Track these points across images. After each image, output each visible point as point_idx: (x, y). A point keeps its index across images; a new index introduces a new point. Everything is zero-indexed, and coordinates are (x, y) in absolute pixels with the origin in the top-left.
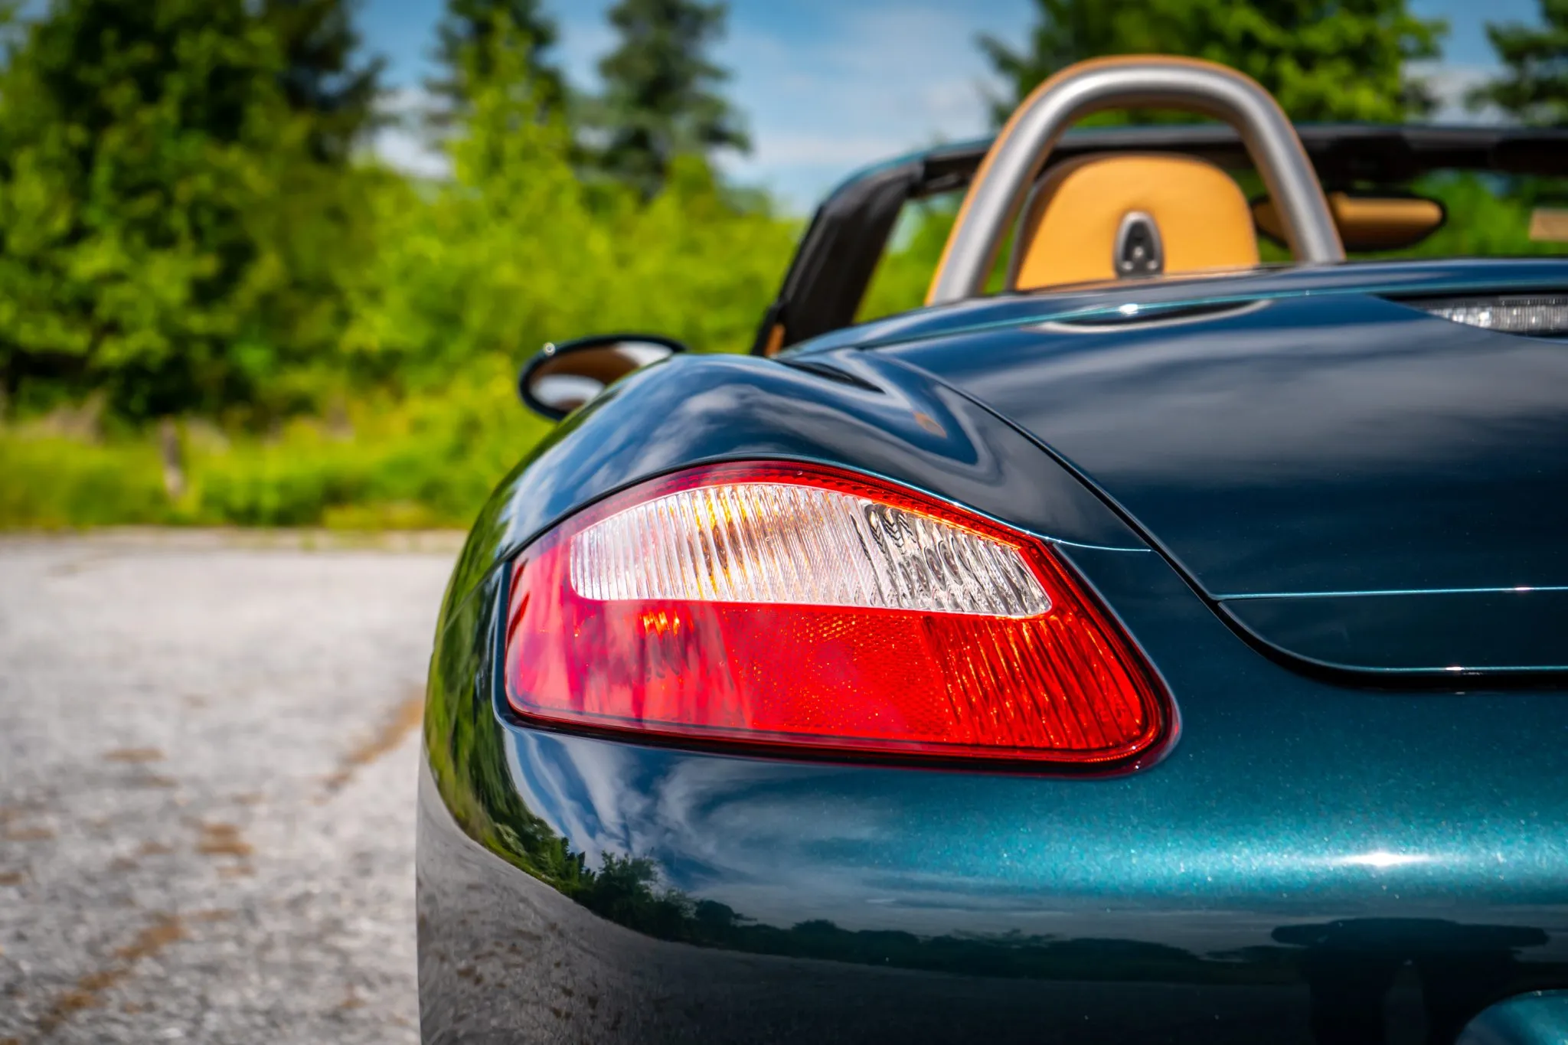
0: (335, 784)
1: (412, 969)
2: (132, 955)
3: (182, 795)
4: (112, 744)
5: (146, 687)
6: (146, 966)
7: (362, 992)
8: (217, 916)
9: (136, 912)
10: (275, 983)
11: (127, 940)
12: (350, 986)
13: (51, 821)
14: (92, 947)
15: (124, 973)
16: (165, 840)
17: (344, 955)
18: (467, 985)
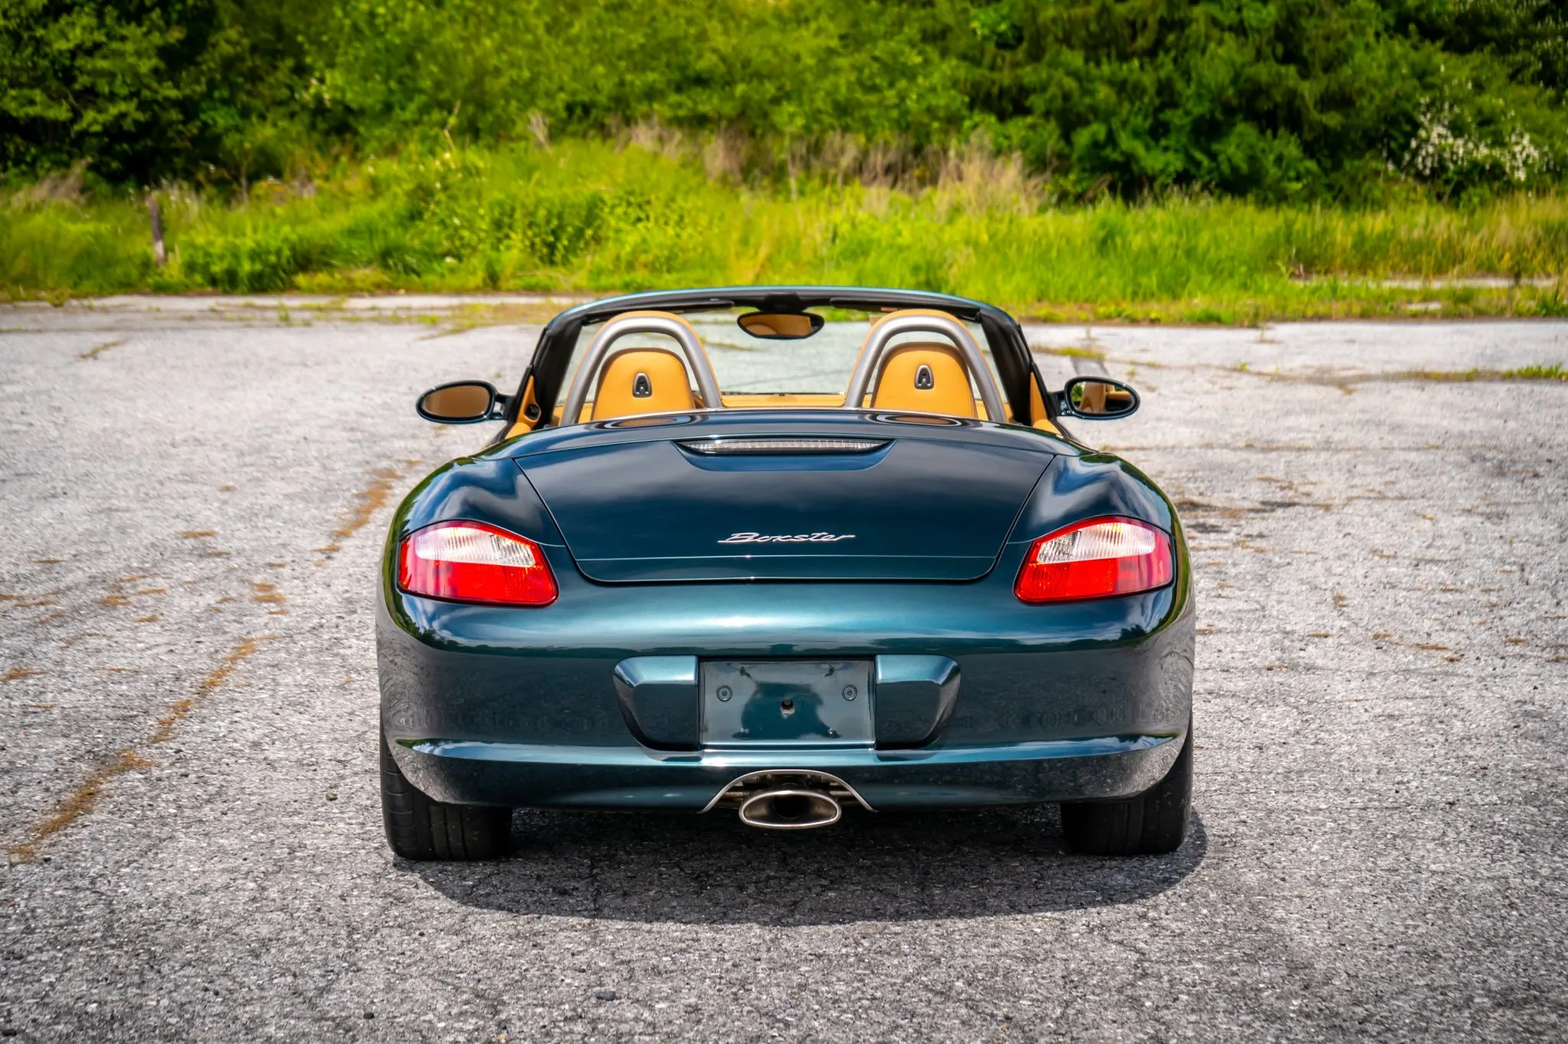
0: (329, 552)
1: (375, 664)
2: (233, 660)
3: (235, 563)
4: (181, 526)
5: (189, 478)
6: (241, 665)
7: (354, 676)
8: (272, 638)
9: (228, 637)
10: (309, 672)
11: (228, 652)
12: (348, 672)
13: (161, 583)
14: (210, 656)
15: (230, 669)
16: (233, 594)
17: (343, 658)
18: (392, 666)
